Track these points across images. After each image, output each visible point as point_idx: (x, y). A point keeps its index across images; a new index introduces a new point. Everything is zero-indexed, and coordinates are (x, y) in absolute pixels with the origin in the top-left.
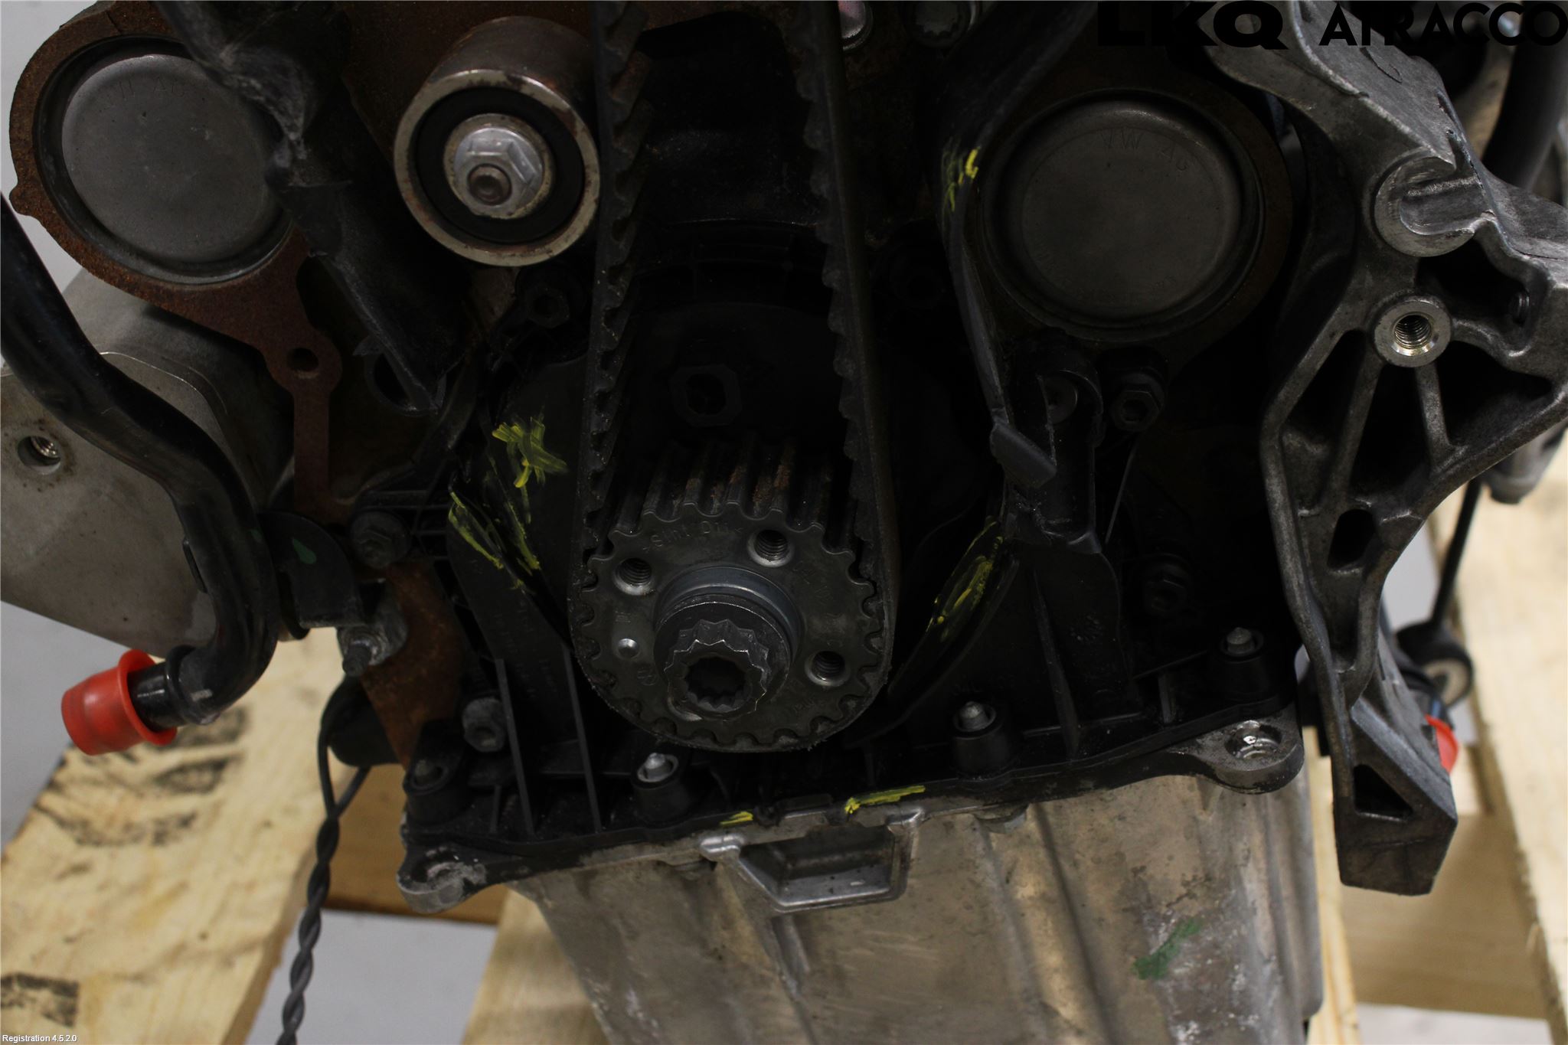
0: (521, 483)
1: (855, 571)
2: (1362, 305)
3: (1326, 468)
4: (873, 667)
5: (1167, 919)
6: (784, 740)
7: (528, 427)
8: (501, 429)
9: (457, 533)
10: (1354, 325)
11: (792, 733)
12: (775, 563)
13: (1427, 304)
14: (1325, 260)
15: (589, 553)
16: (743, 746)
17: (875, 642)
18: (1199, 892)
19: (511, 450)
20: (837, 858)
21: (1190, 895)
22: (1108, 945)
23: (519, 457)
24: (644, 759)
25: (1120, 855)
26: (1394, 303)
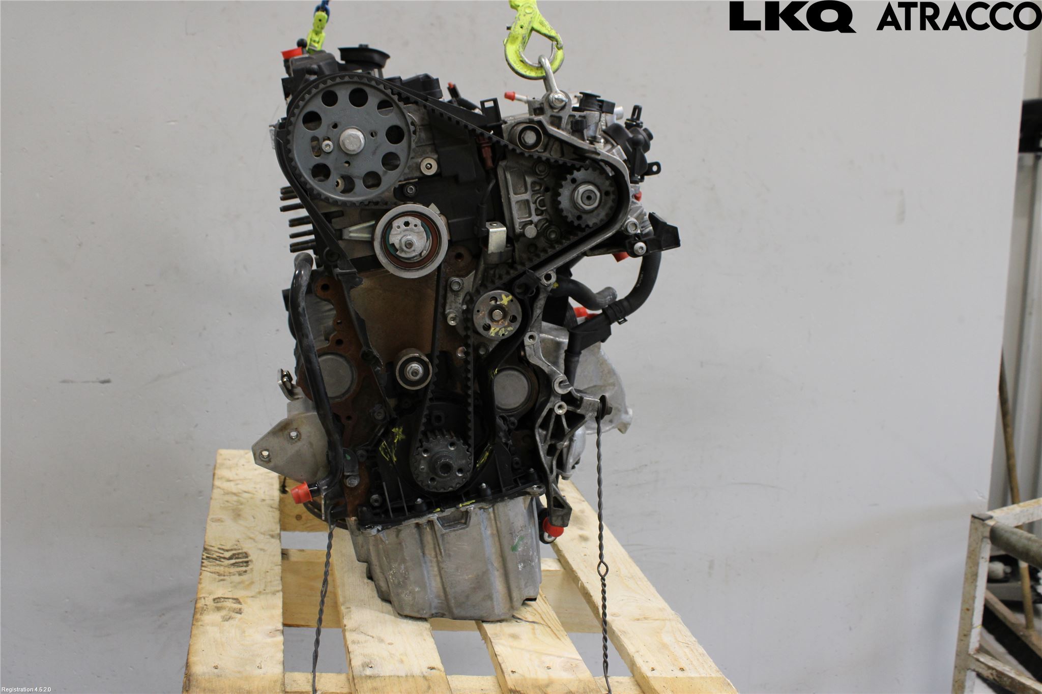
0: (395, 441)
1: (468, 451)
2: (552, 403)
3: (546, 436)
4: (469, 471)
5: (517, 536)
6: (451, 489)
7: (399, 429)
8: (394, 429)
9: (381, 453)
10: (551, 407)
11: (452, 487)
12: (453, 449)
13: (563, 403)
14: (543, 399)
15: (418, 448)
16: (442, 491)
17: (470, 466)
18: (524, 529)
19: (395, 434)
20: (453, 523)
21: (522, 530)
22: (505, 542)
23: (396, 435)
24: (417, 499)
25: (509, 519)
26: (557, 403)
